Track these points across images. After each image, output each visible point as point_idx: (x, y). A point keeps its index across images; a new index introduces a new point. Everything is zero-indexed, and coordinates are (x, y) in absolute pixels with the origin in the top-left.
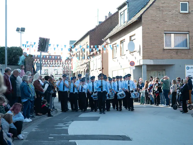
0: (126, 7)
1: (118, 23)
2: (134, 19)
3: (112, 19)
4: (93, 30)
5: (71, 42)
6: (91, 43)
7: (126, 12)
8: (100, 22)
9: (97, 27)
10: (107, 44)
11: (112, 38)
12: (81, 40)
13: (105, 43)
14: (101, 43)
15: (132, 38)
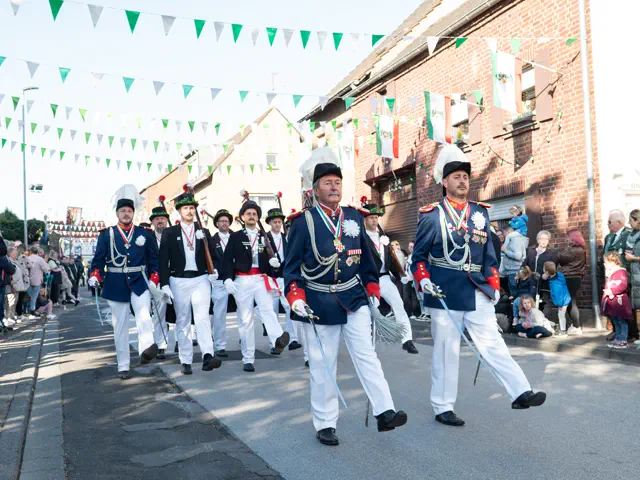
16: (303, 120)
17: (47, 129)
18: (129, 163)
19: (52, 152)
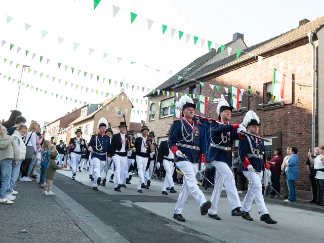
0: (86, 108)
1: (80, 115)
2: (90, 116)
3: (77, 113)
4: (64, 117)
5: (45, 123)
6: (60, 126)
7: (86, 110)
8: (68, 113)
9: (66, 116)
10: (71, 128)
11: (75, 124)
12: (53, 123)
13: (69, 127)
14: (67, 126)
15: (88, 127)
16: (146, 96)
17: (48, 76)
18: (76, 101)
19: (41, 90)
